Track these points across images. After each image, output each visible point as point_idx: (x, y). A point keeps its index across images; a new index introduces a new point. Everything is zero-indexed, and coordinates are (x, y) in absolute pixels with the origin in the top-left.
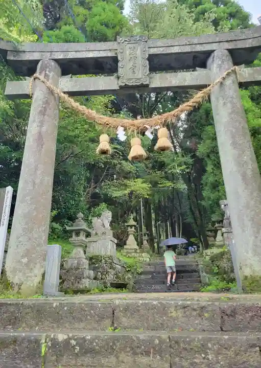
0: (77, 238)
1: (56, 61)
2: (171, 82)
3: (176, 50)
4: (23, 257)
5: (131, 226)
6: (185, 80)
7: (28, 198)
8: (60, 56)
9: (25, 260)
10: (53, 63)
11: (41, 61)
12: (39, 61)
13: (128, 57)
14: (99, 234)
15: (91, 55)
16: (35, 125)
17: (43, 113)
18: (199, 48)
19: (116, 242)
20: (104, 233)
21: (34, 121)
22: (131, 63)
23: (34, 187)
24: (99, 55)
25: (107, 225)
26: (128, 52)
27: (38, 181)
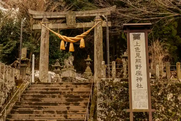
0: (56, 70)
1: (48, 18)
2: (82, 26)
3: (84, 15)
4: (43, 76)
5: (88, 61)
6: (87, 25)
7: (43, 62)
8: (49, 17)
9: (44, 77)
10: (47, 19)
11: (43, 19)
12: (42, 18)
13: (69, 19)
14: (67, 67)
15: (58, 17)
17: (45, 37)
18: (91, 15)
19: (76, 71)
20: (69, 67)
21: (42, 40)
22: (70, 21)
23: (44, 59)
24: (61, 17)
25: (71, 63)
26: (69, 18)
27: (45, 58)
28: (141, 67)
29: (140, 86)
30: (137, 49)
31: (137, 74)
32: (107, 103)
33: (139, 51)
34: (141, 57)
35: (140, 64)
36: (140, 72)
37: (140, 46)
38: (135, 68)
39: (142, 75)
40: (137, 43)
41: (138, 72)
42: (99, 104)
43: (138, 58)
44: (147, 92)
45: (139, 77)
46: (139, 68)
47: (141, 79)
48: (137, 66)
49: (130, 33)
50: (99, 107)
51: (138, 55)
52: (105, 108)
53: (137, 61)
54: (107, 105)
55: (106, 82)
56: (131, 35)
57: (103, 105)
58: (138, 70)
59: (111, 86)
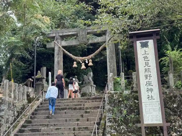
1: (60, 36)
2: (94, 41)
8: (61, 34)
12: (55, 36)
13: (81, 35)
14: (87, 83)
15: (70, 33)
16: (56, 58)
17: (58, 54)
19: (95, 86)
20: (89, 83)
22: (82, 37)
24: (73, 34)
25: (91, 79)
26: (81, 33)
28: (151, 76)
29: (151, 98)
30: (145, 58)
31: (147, 85)
32: (117, 118)
33: (148, 60)
34: (150, 66)
35: (150, 74)
36: (150, 82)
37: (148, 54)
38: (145, 78)
39: (152, 86)
40: (145, 52)
41: (147, 83)
42: (108, 119)
43: (147, 67)
44: (160, 104)
45: (149, 87)
46: (149, 78)
47: (151, 90)
48: (146, 77)
49: (137, 42)
50: (109, 122)
51: (147, 64)
52: (114, 123)
53: (146, 70)
54: (117, 119)
55: (115, 95)
56: (138, 43)
57: (112, 120)
58: (148, 80)
59: (121, 99)
